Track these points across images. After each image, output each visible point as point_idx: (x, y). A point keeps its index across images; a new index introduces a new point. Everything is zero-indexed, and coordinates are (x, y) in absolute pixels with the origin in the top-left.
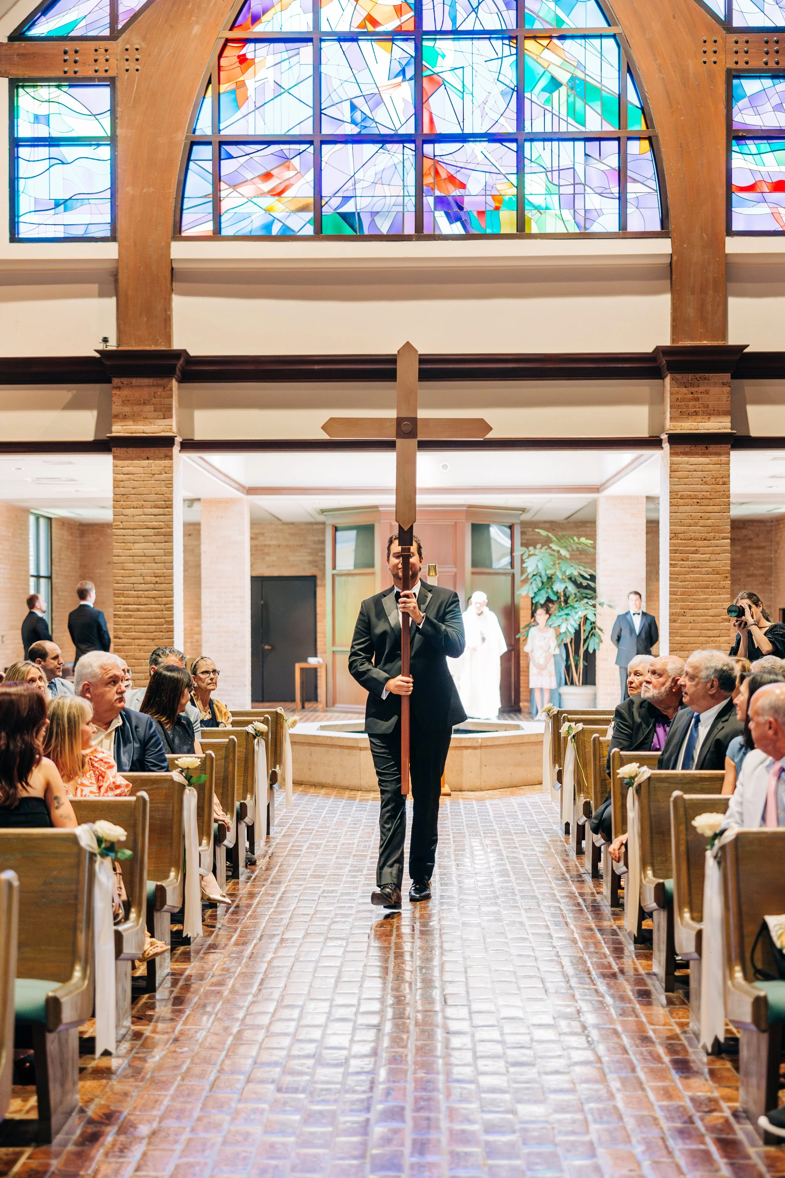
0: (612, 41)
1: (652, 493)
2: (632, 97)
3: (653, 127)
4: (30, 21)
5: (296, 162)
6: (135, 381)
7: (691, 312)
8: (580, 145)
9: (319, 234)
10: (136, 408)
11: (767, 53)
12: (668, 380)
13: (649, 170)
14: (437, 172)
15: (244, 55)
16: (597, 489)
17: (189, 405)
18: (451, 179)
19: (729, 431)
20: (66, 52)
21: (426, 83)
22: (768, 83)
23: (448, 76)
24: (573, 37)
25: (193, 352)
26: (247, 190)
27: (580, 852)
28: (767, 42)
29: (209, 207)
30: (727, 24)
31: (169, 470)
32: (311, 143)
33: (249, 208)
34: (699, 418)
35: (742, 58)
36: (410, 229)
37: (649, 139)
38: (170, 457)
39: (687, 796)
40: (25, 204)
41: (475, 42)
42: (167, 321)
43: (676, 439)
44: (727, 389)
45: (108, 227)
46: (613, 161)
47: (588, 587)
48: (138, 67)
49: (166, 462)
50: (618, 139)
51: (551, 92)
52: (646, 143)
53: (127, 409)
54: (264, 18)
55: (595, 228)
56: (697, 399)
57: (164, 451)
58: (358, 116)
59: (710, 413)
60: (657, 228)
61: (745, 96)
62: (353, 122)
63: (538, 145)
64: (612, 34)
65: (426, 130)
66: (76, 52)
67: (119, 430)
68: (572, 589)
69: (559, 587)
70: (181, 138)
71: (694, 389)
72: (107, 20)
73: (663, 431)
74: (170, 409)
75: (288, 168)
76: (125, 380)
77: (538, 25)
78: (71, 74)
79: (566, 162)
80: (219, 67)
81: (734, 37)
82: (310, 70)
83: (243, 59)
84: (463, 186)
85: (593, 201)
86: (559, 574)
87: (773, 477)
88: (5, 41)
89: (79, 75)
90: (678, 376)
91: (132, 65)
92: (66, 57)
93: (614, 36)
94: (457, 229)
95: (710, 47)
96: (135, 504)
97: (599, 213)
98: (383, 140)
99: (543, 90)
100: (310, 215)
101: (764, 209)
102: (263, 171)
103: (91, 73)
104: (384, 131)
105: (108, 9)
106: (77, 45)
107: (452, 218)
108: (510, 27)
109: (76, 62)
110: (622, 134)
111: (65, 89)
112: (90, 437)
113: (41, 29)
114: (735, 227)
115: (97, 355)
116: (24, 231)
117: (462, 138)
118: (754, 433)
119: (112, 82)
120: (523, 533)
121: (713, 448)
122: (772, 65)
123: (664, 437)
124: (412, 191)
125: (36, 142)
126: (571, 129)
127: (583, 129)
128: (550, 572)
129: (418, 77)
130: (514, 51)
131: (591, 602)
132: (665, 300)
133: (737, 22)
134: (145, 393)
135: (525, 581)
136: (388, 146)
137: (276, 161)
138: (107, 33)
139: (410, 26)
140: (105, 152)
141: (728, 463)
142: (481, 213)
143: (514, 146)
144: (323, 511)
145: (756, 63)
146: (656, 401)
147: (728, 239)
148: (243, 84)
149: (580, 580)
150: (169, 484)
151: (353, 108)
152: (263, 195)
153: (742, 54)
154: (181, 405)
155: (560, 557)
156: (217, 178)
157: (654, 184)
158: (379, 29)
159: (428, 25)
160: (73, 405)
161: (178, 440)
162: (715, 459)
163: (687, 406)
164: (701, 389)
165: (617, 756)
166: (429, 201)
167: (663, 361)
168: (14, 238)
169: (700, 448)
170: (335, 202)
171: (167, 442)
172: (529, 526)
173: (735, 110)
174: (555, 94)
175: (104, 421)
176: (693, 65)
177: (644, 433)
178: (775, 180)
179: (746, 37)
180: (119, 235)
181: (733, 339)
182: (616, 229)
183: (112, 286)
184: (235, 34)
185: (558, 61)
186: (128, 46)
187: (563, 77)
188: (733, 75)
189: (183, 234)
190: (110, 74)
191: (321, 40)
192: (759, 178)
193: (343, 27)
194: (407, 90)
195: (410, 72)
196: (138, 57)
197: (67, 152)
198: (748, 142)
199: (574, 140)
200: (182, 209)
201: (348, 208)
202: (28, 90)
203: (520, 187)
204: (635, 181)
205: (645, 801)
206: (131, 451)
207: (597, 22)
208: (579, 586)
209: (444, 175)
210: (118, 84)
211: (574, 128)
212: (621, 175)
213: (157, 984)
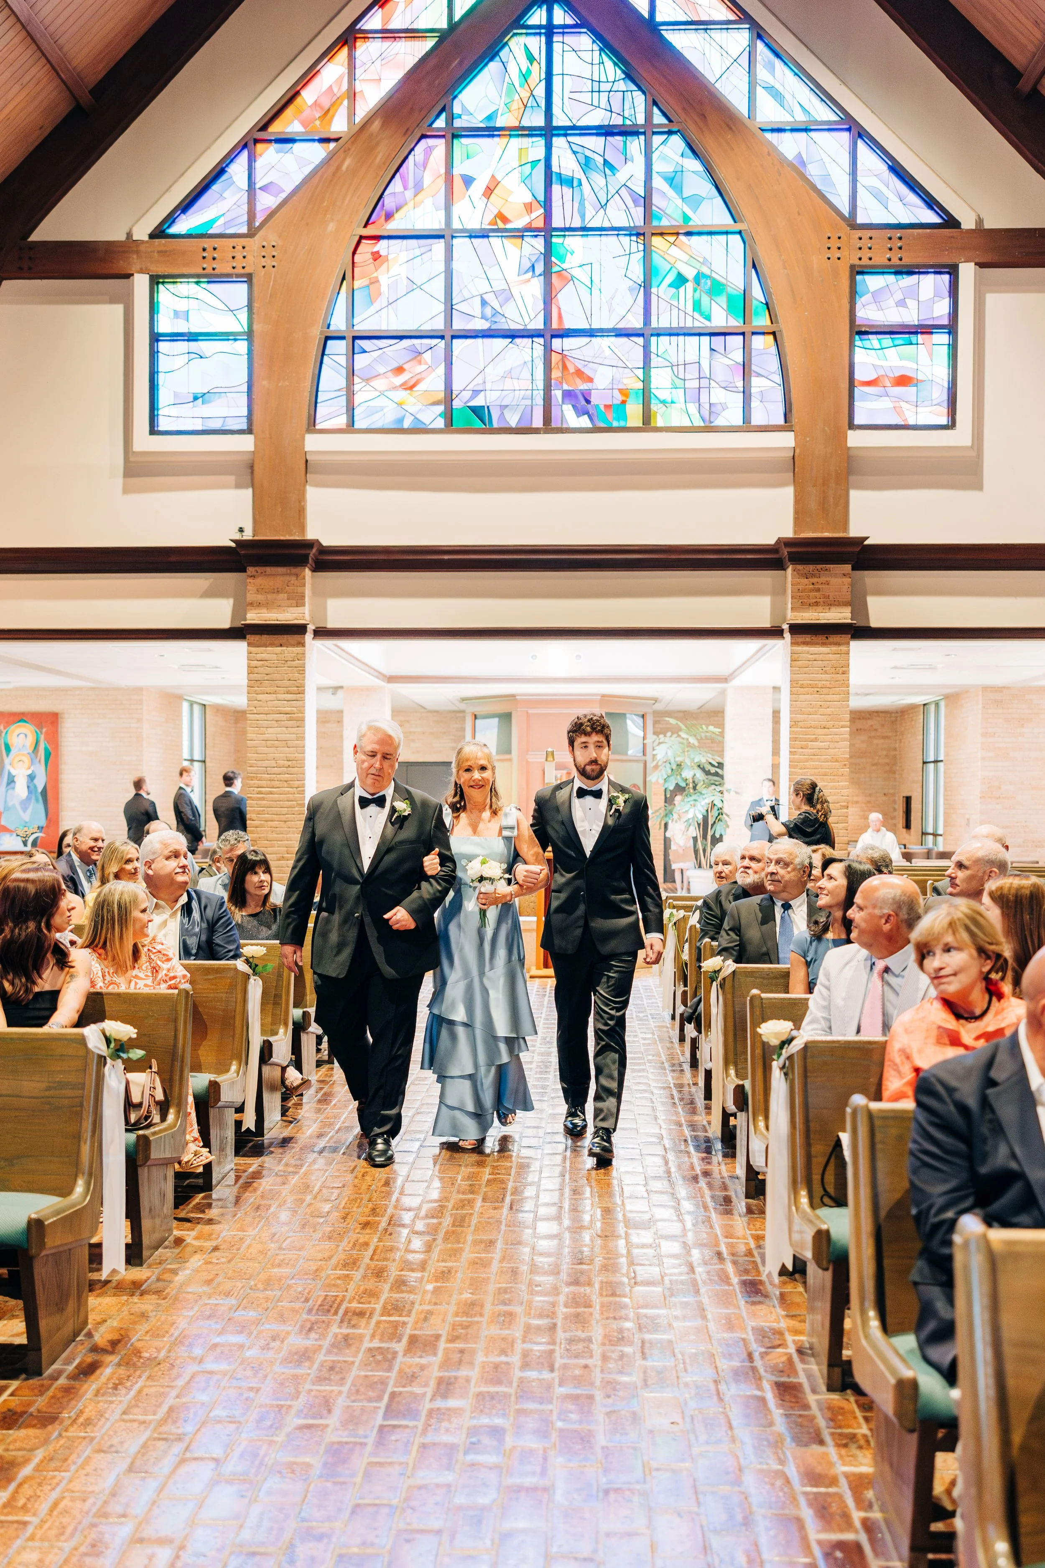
0: (738, 237)
1: (777, 684)
2: (757, 293)
3: (777, 322)
4: (171, 219)
5: (427, 356)
6: (269, 570)
7: (813, 505)
8: (705, 339)
9: (449, 427)
10: (270, 596)
11: (891, 249)
12: (789, 570)
13: (774, 364)
14: (565, 367)
15: (378, 252)
16: (725, 680)
17: (321, 594)
18: (579, 373)
19: (849, 621)
20: (204, 250)
21: (554, 279)
22: (892, 278)
23: (575, 272)
24: (700, 234)
25: (326, 542)
26: (380, 384)
27: (682, 1039)
28: (890, 239)
29: (343, 401)
30: (851, 221)
31: (302, 657)
32: (442, 337)
33: (381, 402)
34: (820, 608)
35: (867, 254)
36: (538, 422)
37: (774, 334)
38: (302, 644)
39: (764, 995)
40: (164, 397)
41: (603, 238)
42: (301, 512)
43: (797, 629)
44: (848, 580)
45: (245, 420)
46: (738, 357)
47: (716, 774)
48: (274, 264)
49: (299, 649)
50: (743, 334)
51: (678, 288)
52: (771, 337)
53: (260, 598)
54: (397, 216)
55: (720, 422)
56: (818, 590)
57: (297, 638)
58: (488, 312)
59: (832, 603)
60: (781, 421)
61: (868, 292)
62: (483, 317)
63: (664, 340)
64: (737, 230)
65: (555, 325)
66: (215, 249)
67: (253, 617)
68: (700, 775)
69: (688, 774)
70: (316, 333)
71: (814, 580)
72: (245, 218)
73: (784, 620)
74: (303, 597)
75: (420, 363)
76: (260, 569)
77: (665, 222)
78: (209, 271)
79: (691, 357)
80: (353, 263)
81: (859, 233)
82: (442, 267)
83: (376, 256)
84: (591, 380)
85: (718, 395)
86: (688, 762)
87: (895, 668)
88: (146, 238)
89: (216, 272)
90: (799, 567)
91: (269, 262)
92: (205, 254)
93: (740, 233)
94: (584, 422)
95: (834, 243)
96: (268, 690)
97: (724, 407)
98: (512, 335)
99: (670, 286)
100: (441, 408)
101: (886, 403)
102: (395, 365)
103: (229, 270)
104: (513, 326)
105: (245, 207)
106: (216, 242)
107: (580, 412)
108: (637, 224)
109: (214, 259)
110: (747, 329)
111: (204, 285)
112: (226, 624)
113: (181, 227)
114: (857, 421)
115: (233, 545)
116: (163, 424)
117: (591, 333)
118: (874, 623)
119: (249, 279)
120: (655, 723)
121: (833, 638)
122: (895, 261)
123: (785, 627)
124: (540, 384)
125: (175, 337)
126: (697, 324)
127: (708, 324)
128: (679, 759)
129: (547, 273)
130: (641, 247)
131: (719, 788)
132: (788, 493)
133: (860, 220)
134: (278, 582)
135: (656, 767)
136: (518, 341)
137: (409, 356)
138: (244, 230)
139: (540, 224)
140: (242, 346)
141: (848, 653)
142: (608, 407)
143: (640, 340)
144: (463, 700)
145: (880, 259)
146: (778, 592)
147: (851, 434)
148: (376, 281)
149: (708, 767)
150: (302, 670)
151: (484, 303)
152: (395, 388)
153: (865, 250)
154: (315, 593)
155: (689, 745)
156: (351, 372)
157: (778, 379)
158: (509, 226)
159: (557, 222)
160: (209, 594)
161: (311, 628)
162: (835, 648)
163: (808, 597)
164: (823, 579)
166: (557, 394)
167: (785, 552)
168: (153, 431)
169: (821, 638)
170: (467, 395)
171: (301, 629)
172: (659, 715)
173: (858, 306)
174: (682, 289)
175: (239, 609)
176: (817, 261)
177: (766, 624)
178: (897, 374)
179: (869, 233)
180: (255, 428)
181: (854, 531)
182: (740, 422)
183: (248, 478)
184: (370, 231)
185: (685, 258)
186: (265, 244)
187: (690, 273)
188: (857, 271)
189: (317, 427)
190: (247, 271)
191: (453, 237)
192: (881, 373)
193: (474, 224)
194: (536, 286)
195: (540, 268)
196: (275, 254)
197: (203, 346)
198: (870, 336)
199: (700, 335)
200: (316, 403)
201: (478, 402)
202: (168, 286)
203: (646, 381)
204: (759, 375)
205: (729, 996)
206: (265, 638)
207: (723, 218)
208: (708, 773)
209: (572, 369)
210: (255, 280)
211: (700, 323)
212: (746, 369)
213: (214, 1182)
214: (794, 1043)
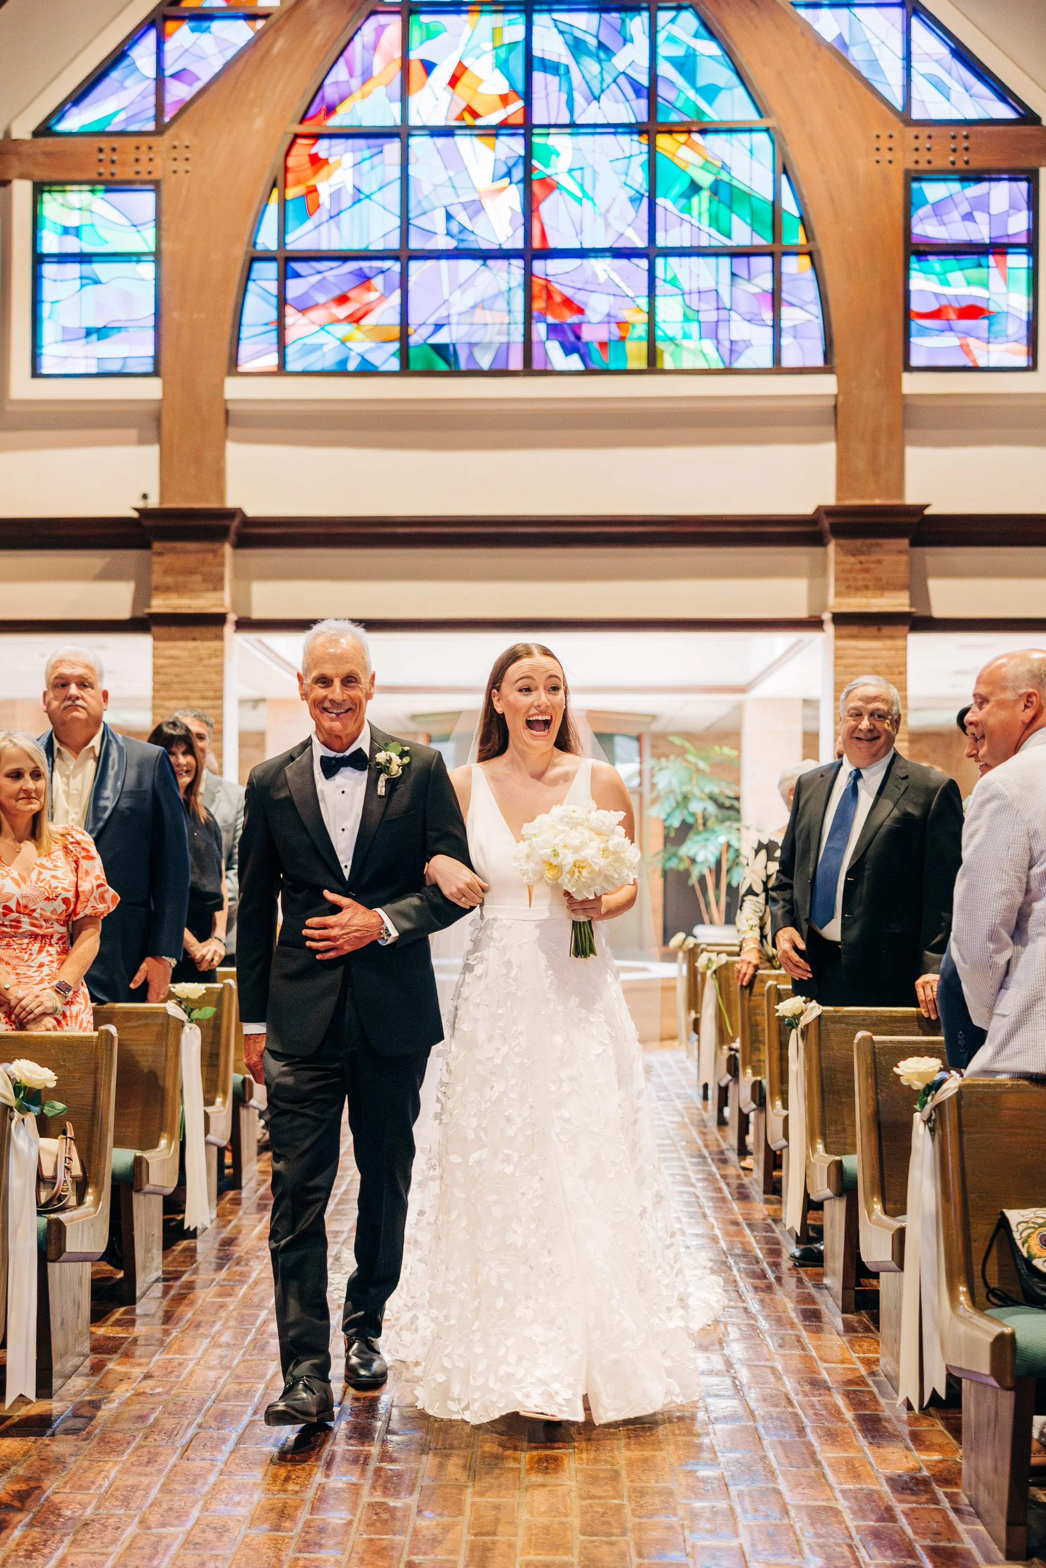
0: (764, 136)
1: (811, 694)
2: (789, 204)
3: (814, 239)
4: (59, 113)
5: (378, 281)
6: (179, 545)
7: (860, 464)
8: (725, 261)
9: (405, 370)
10: (181, 579)
11: (954, 150)
12: (832, 547)
13: (810, 292)
14: (549, 296)
15: (316, 155)
16: (742, 690)
17: (244, 576)
18: (568, 302)
19: (906, 609)
20: (101, 150)
21: (536, 188)
22: (955, 187)
23: (564, 180)
24: (717, 131)
25: (251, 511)
26: (319, 316)
27: (722, 1122)
28: (954, 137)
29: (273, 336)
30: (905, 117)
31: (220, 653)
32: (396, 258)
33: (321, 338)
34: (870, 593)
35: (924, 157)
36: (516, 362)
37: (810, 254)
38: (220, 637)
39: (876, 1038)
40: (49, 332)
41: (597, 137)
42: (220, 474)
43: (841, 619)
44: (904, 558)
45: (151, 361)
46: (766, 282)
47: (731, 808)
48: (188, 168)
49: (215, 644)
50: (771, 254)
51: (689, 198)
52: (806, 260)
53: (169, 580)
54: (341, 110)
55: (743, 362)
56: (867, 570)
57: (213, 630)
58: (454, 228)
59: (884, 587)
60: (819, 362)
61: (926, 202)
62: (449, 233)
63: (673, 261)
64: (763, 126)
65: (536, 243)
66: (114, 150)
67: (160, 604)
68: (711, 808)
69: (696, 807)
70: (239, 253)
71: (863, 558)
72: (152, 112)
73: (824, 608)
74: (221, 579)
75: (369, 290)
76: (169, 545)
77: (674, 117)
78: (107, 176)
79: (707, 282)
80: (286, 169)
81: (915, 131)
82: (396, 172)
83: (315, 160)
84: (581, 311)
85: (739, 329)
86: (697, 792)
87: (958, 673)
88: (28, 136)
89: (117, 178)
90: (843, 542)
91: (181, 166)
92: (101, 156)
93: (767, 130)
94: (574, 362)
95: (884, 143)
96: (179, 694)
97: (748, 344)
98: (485, 256)
99: (682, 195)
100: (396, 346)
101: (950, 340)
102: (337, 293)
103: (131, 176)
104: (484, 246)
105: (152, 100)
106: (116, 142)
107: (568, 349)
108: (640, 120)
109: (113, 162)
110: (777, 249)
111: (100, 195)
112: (125, 613)
113: (73, 122)
114: (915, 362)
115: (135, 515)
116: (48, 366)
117: (581, 253)
118: (938, 611)
119: (156, 186)
120: (654, 746)
121: (887, 630)
122: (960, 165)
123: (827, 616)
124: (520, 316)
125: (63, 258)
126: (714, 243)
127: (728, 243)
128: (686, 789)
129: (527, 181)
130: (645, 148)
131: (736, 825)
132: (829, 450)
133: (916, 115)
134: (191, 560)
135: (654, 801)
136: (490, 263)
137: (354, 281)
138: (151, 126)
139: (520, 120)
140: (147, 270)
141: (905, 649)
142: (603, 345)
143: (644, 263)
144: (414, 717)
145: (941, 163)
146: (818, 572)
147: (906, 377)
148: (314, 190)
149: (722, 799)
150: (220, 670)
151: (449, 217)
152: (338, 321)
153: (923, 151)
154: (236, 575)
155: (698, 771)
156: (282, 302)
157: (816, 309)
158: (480, 122)
159: (538, 118)
160: (103, 576)
161: (232, 617)
162: (889, 643)
163: (855, 579)
164: (874, 557)
165: (773, 991)
166: (540, 330)
167: (826, 523)
168: (36, 374)
169: (873, 630)
170: (424, 332)
171: (219, 620)
172: (660, 736)
173: (915, 220)
174: (695, 200)
175: (142, 596)
176: (863, 165)
177: (802, 613)
178: (964, 304)
179: (927, 131)
180: (163, 369)
181: (911, 498)
182: (768, 363)
183: (153, 434)
184: (307, 128)
185: (699, 161)
186: (176, 143)
187: (705, 179)
188: (914, 177)
189: (241, 369)
190: (153, 177)
191: (410, 135)
192: (944, 302)
193: (439, 120)
194: (513, 196)
195: (518, 173)
196: (188, 155)
197: (99, 269)
198: (930, 258)
199: (717, 255)
200: (239, 339)
201: (441, 338)
202: (56, 195)
203: (651, 313)
204: (791, 305)
205: (814, 1048)
206: (174, 630)
207: (746, 112)
208: (721, 806)
209: (558, 299)
210: (164, 188)
211: (720, 240)
212: (776, 299)
213: (138, 1294)
214: (944, 1087)
